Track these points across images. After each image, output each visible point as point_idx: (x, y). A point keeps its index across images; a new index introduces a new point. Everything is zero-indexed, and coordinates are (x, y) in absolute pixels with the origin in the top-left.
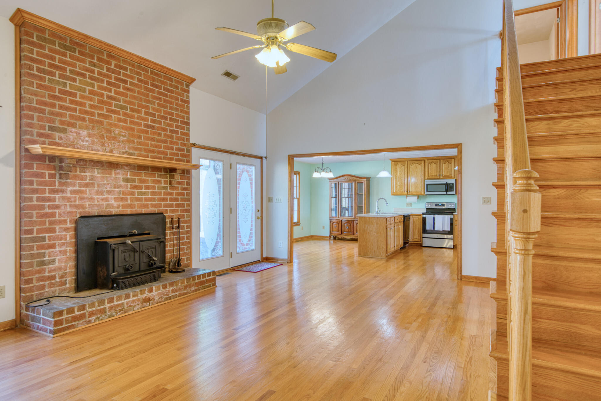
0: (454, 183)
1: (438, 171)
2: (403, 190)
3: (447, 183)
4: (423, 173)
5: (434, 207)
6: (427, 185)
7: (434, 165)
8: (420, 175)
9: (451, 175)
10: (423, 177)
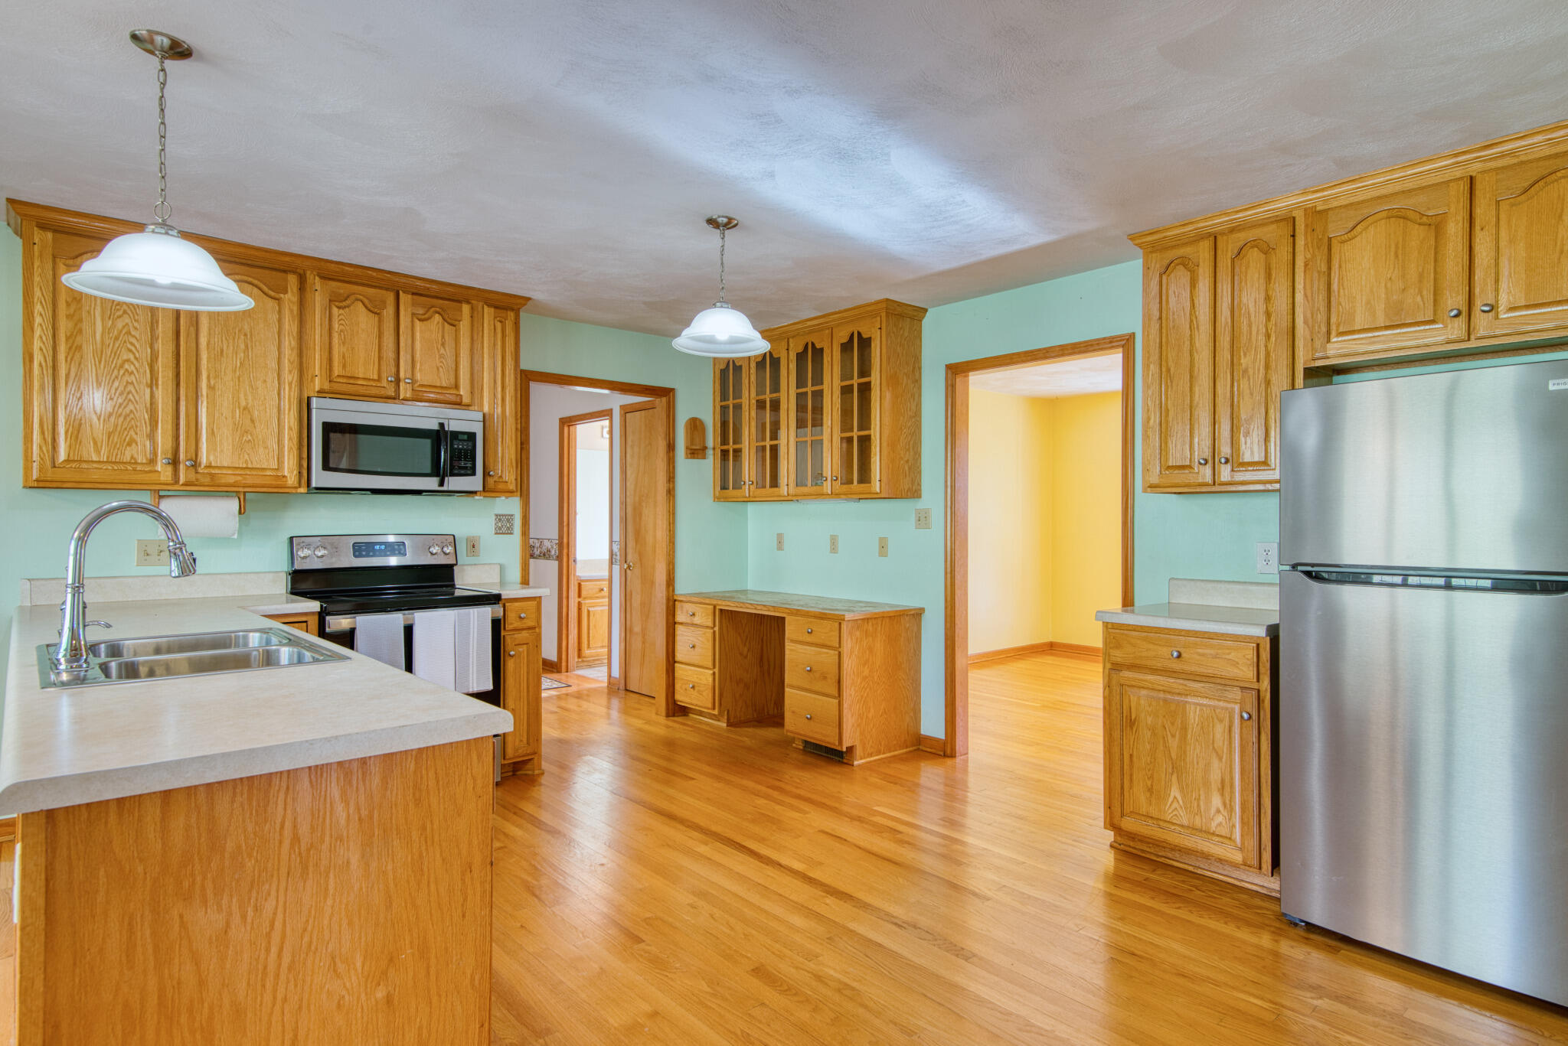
0: (477, 429)
1: (389, 353)
2: (139, 452)
3: (442, 425)
4: (289, 354)
5: (349, 561)
6: (329, 428)
7: (362, 320)
8: (274, 365)
9: (457, 387)
10: (290, 377)
